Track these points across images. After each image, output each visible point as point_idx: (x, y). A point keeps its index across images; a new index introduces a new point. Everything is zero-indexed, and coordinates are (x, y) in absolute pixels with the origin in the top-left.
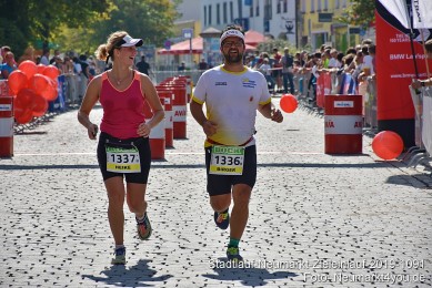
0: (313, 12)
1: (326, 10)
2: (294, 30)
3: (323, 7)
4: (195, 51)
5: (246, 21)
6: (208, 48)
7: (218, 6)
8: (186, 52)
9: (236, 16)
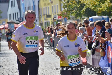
0: (44, 15)
1: (49, 14)
2: (38, 21)
3: (47, 13)
4: (6, 28)
5: (22, 18)
6: (10, 27)
7: (13, 14)
8: (3, 28)
9: (19, 17)
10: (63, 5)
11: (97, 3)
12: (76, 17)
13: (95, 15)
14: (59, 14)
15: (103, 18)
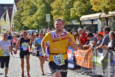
10: (12, 24)
11: (30, 24)
12: (19, 30)
13: (28, 30)
14: (10, 29)
15: (33, 31)
